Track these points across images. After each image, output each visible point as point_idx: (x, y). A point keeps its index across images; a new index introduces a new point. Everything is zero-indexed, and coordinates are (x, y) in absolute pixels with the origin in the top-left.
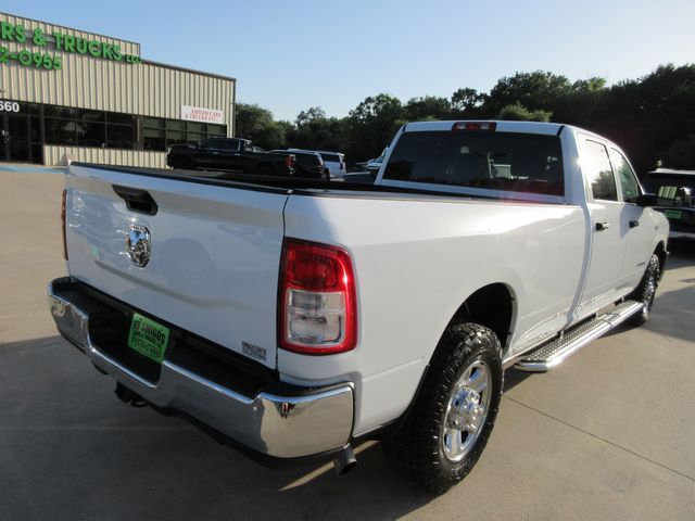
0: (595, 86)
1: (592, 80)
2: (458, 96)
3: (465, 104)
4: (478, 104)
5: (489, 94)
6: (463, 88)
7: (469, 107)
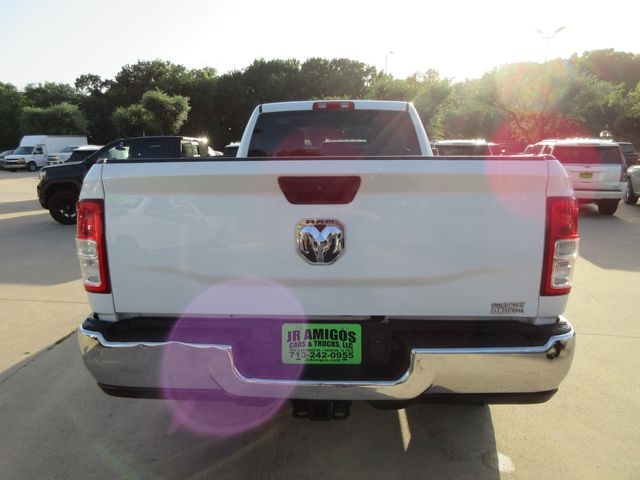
0: (209, 74)
1: (206, 69)
2: (81, 82)
3: (90, 90)
4: (104, 90)
5: (115, 80)
6: (86, 74)
7: (96, 93)
